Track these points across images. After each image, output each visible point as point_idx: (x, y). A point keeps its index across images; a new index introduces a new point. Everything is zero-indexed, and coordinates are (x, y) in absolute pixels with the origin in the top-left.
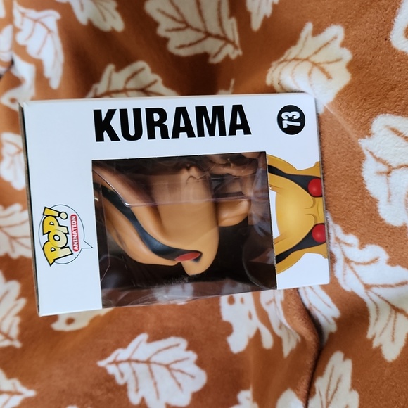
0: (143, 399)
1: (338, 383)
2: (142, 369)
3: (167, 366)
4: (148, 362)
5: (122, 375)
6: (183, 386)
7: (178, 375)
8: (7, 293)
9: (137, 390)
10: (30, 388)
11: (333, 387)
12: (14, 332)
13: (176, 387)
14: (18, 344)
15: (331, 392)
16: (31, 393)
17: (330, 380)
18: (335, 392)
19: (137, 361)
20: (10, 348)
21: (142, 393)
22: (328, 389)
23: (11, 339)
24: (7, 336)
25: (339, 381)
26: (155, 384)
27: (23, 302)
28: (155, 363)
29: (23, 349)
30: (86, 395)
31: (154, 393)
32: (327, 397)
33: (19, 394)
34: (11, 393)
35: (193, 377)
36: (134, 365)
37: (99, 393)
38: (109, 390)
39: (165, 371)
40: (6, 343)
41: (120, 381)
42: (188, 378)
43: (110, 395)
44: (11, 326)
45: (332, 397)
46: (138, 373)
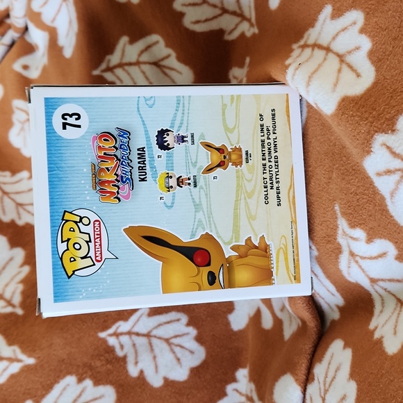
0: (142, 372)
1: (336, 371)
2: (141, 341)
3: (167, 341)
4: (148, 335)
5: (122, 347)
6: (181, 361)
7: (177, 350)
8: (11, 259)
9: (136, 363)
10: (30, 356)
11: (331, 374)
12: (17, 299)
13: (175, 361)
14: (20, 312)
15: (329, 380)
16: (31, 361)
17: (328, 368)
18: (332, 380)
19: (138, 334)
20: (12, 315)
21: (140, 366)
22: (326, 377)
23: (13, 306)
24: (9, 303)
25: (337, 370)
26: (155, 357)
27: (26, 269)
28: (155, 337)
29: (24, 317)
30: (85, 365)
31: (153, 367)
32: (325, 384)
33: (19, 361)
34: (11, 360)
35: (192, 352)
36: (134, 337)
37: (98, 363)
38: (108, 362)
39: (165, 345)
40: (9, 310)
41: (120, 353)
42: (187, 353)
43: (109, 366)
44: (13, 293)
45: (330, 385)
46: (137, 345)
